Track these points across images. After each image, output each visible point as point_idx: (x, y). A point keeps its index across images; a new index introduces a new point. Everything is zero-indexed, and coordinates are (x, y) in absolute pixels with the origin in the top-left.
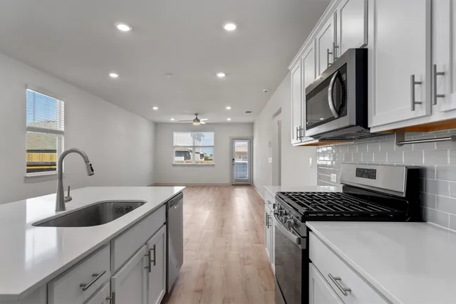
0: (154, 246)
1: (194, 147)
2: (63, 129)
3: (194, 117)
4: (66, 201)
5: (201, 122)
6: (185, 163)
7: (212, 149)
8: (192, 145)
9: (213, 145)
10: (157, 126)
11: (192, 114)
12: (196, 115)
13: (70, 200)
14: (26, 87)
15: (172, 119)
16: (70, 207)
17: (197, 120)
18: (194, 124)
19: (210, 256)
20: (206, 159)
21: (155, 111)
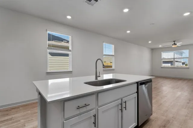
0: (126, 101)
1: (174, 58)
2: (114, 54)
3: (173, 43)
4: (98, 77)
5: (177, 45)
6: (170, 67)
7: (187, 59)
8: (173, 58)
9: (188, 57)
10: (153, 50)
11: (172, 41)
12: (174, 41)
13: (100, 76)
14: (103, 42)
15: (160, 46)
16: (99, 79)
17: (175, 44)
18: (173, 46)
19: (173, 117)
20: (186, 65)
21: (150, 43)
